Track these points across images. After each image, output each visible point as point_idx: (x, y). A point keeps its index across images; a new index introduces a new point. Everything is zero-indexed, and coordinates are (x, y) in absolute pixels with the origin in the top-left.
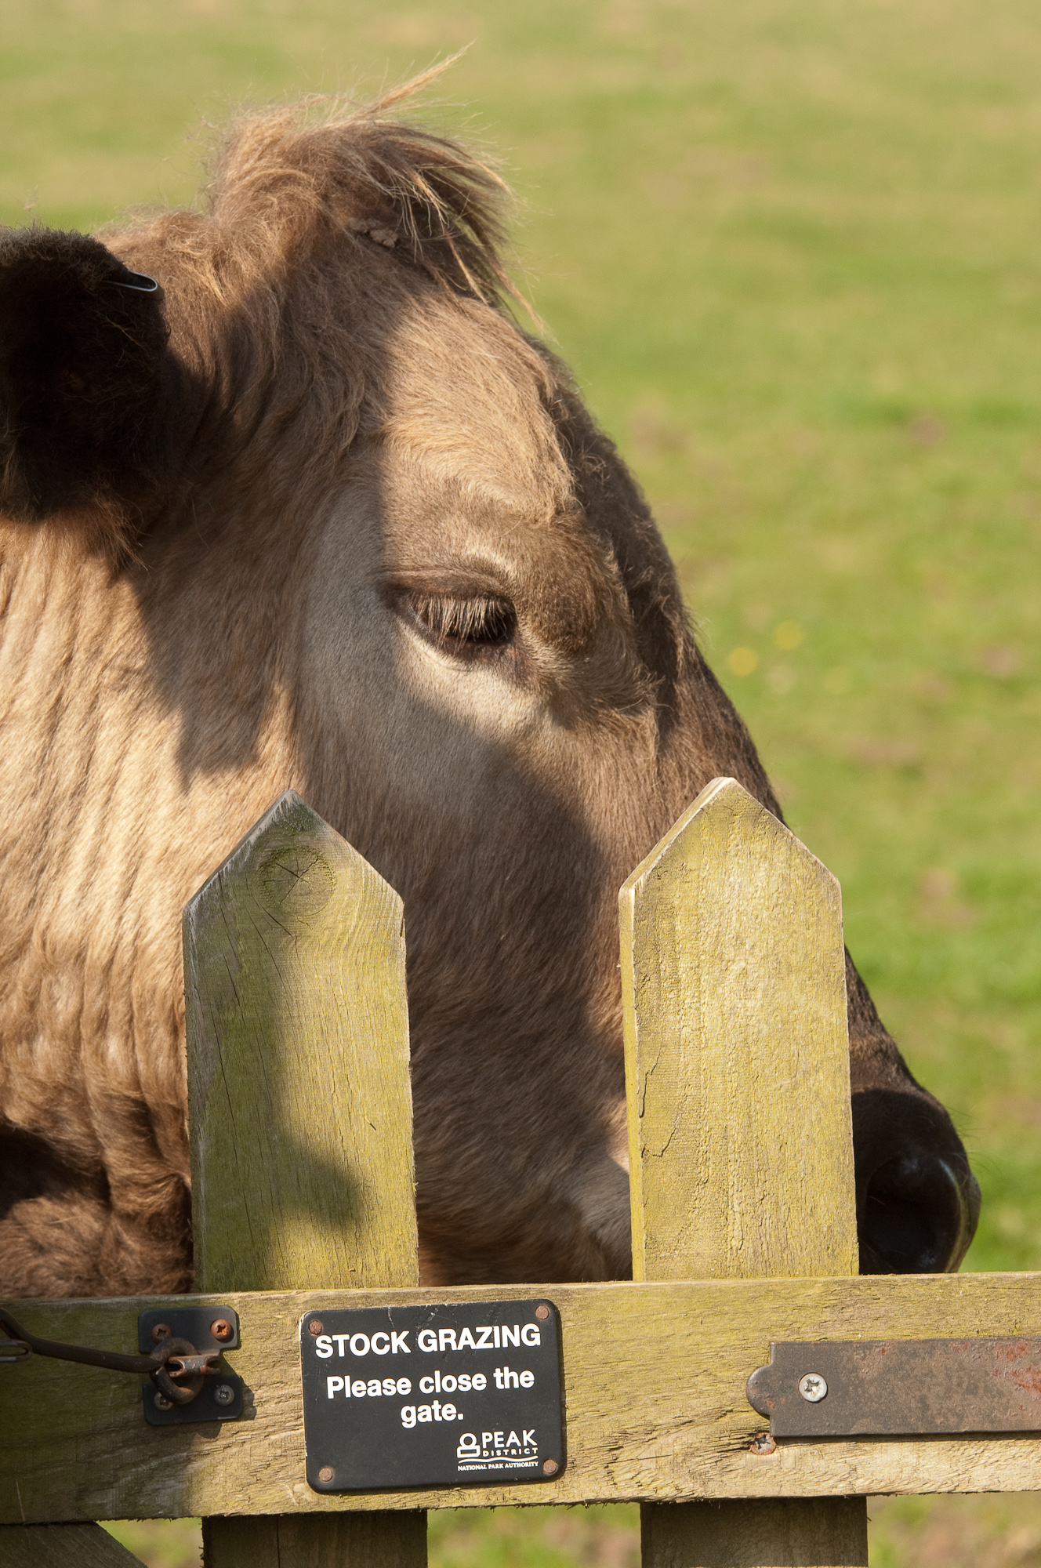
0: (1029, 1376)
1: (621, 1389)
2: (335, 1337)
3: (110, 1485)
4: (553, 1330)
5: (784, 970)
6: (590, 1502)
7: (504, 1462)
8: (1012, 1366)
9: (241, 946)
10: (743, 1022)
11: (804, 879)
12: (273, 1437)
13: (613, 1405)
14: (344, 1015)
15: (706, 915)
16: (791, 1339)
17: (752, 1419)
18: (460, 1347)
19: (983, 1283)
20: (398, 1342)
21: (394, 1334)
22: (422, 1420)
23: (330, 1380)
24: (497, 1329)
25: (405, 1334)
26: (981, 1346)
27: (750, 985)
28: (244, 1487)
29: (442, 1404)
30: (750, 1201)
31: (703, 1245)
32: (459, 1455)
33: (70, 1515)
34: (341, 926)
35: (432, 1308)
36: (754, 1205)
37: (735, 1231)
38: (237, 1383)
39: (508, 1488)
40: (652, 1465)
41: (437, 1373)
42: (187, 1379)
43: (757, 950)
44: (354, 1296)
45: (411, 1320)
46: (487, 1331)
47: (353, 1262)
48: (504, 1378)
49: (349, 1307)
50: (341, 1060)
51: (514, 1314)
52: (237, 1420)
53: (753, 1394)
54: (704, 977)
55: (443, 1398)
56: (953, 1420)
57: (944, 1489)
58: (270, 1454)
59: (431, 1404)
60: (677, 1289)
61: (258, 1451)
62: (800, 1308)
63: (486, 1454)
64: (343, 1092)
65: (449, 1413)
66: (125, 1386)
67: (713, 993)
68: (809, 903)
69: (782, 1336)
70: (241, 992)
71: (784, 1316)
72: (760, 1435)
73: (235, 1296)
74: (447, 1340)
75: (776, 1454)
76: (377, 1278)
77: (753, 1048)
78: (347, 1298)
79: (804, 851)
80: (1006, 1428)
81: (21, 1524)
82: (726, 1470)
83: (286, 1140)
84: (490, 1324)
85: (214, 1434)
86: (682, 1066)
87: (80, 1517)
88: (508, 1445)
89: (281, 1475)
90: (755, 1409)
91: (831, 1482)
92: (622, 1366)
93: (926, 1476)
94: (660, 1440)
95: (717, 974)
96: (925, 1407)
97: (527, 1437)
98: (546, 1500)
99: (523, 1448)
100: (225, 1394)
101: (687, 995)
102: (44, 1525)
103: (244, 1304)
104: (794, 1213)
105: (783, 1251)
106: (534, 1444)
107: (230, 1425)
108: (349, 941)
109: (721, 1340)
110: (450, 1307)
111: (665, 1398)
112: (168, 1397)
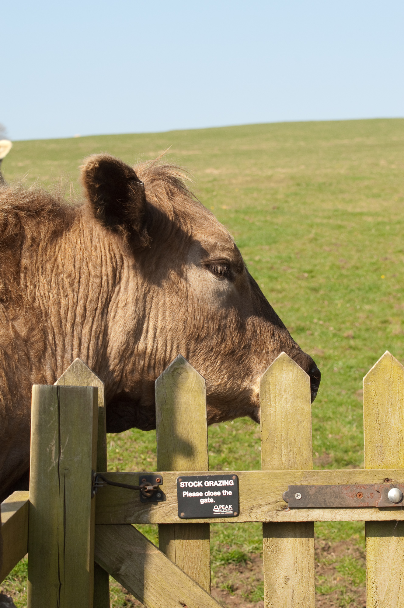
0: (350, 494)
1: (253, 496)
2: (185, 482)
3: (132, 516)
4: (237, 481)
5: (296, 398)
6: (245, 522)
7: (225, 512)
8: (346, 492)
9: (167, 391)
10: (286, 410)
11: (301, 376)
12: (170, 505)
13: (251, 499)
14: (191, 407)
15: (277, 384)
16: (293, 485)
17: (284, 503)
18: (214, 485)
19: (340, 472)
20: (200, 484)
21: (199, 482)
22: (205, 502)
23: (184, 492)
24: (223, 481)
25: (201, 482)
26: (339, 487)
27: (288, 401)
28: (163, 517)
29: (210, 498)
30: (287, 452)
31: (276, 462)
32: (214, 510)
33: (123, 522)
34: (190, 386)
35: (208, 476)
36: (288, 453)
37: (283, 459)
38: (162, 493)
39: (225, 518)
40: (260, 514)
41: (209, 491)
42: (149, 491)
43: (289, 393)
44: (190, 473)
45: (203, 479)
46: (221, 482)
47: (192, 465)
48: (225, 493)
49: (188, 475)
50: (190, 418)
51: (227, 477)
52: (162, 501)
53: (284, 497)
54: (277, 399)
55: (210, 497)
56: (332, 504)
57: (330, 520)
58: (170, 509)
59: (207, 498)
60: (267, 473)
61: (167, 508)
62: (296, 477)
63: (220, 510)
64: (190, 425)
65: (212, 500)
66: (136, 493)
67: (279, 403)
68: (302, 382)
69: (291, 484)
70: (167, 401)
71: (292, 479)
72: (286, 507)
73: (162, 473)
74: (211, 484)
75: (290, 512)
76: (198, 469)
77: (288, 416)
78: (188, 473)
79: (301, 369)
80: (344, 506)
81: (112, 524)
82: (277, 515)
83: (177, 436)
84: (222, 480)
85: (156, 504)
86: (271, 420)
87: (125, 523)
88: (226, 508)
89: (172, 514)
90: (285, 501)
91: (303, 518)
92: (253, 490)
93: (325, 517)
94: (262, 508)
95: (280, 398)
96: (325, 501)
97: (230, 506)
98: (235, 521)
99: (229, 509)
100: (159, 495)
101: (273, 403)
102: (117, 524)
103: (164, 474)
104: (298, 455)
105: (295, 464)
106: (232, 508)
107: (160, 502)
108: (192, 390)
109: (277, 485)
110: (212, 476)
111: (263, 498)
112: (145, 496)
